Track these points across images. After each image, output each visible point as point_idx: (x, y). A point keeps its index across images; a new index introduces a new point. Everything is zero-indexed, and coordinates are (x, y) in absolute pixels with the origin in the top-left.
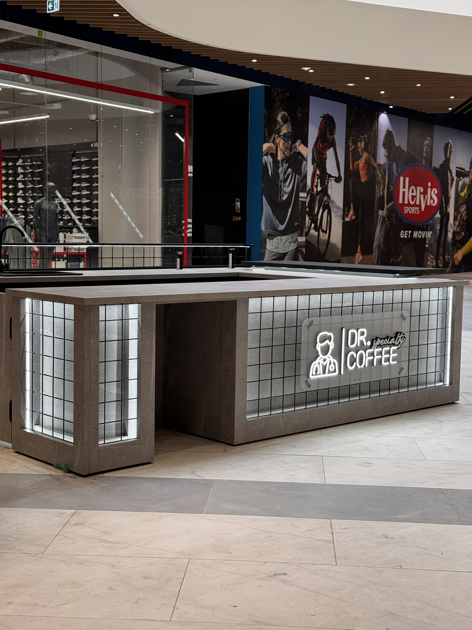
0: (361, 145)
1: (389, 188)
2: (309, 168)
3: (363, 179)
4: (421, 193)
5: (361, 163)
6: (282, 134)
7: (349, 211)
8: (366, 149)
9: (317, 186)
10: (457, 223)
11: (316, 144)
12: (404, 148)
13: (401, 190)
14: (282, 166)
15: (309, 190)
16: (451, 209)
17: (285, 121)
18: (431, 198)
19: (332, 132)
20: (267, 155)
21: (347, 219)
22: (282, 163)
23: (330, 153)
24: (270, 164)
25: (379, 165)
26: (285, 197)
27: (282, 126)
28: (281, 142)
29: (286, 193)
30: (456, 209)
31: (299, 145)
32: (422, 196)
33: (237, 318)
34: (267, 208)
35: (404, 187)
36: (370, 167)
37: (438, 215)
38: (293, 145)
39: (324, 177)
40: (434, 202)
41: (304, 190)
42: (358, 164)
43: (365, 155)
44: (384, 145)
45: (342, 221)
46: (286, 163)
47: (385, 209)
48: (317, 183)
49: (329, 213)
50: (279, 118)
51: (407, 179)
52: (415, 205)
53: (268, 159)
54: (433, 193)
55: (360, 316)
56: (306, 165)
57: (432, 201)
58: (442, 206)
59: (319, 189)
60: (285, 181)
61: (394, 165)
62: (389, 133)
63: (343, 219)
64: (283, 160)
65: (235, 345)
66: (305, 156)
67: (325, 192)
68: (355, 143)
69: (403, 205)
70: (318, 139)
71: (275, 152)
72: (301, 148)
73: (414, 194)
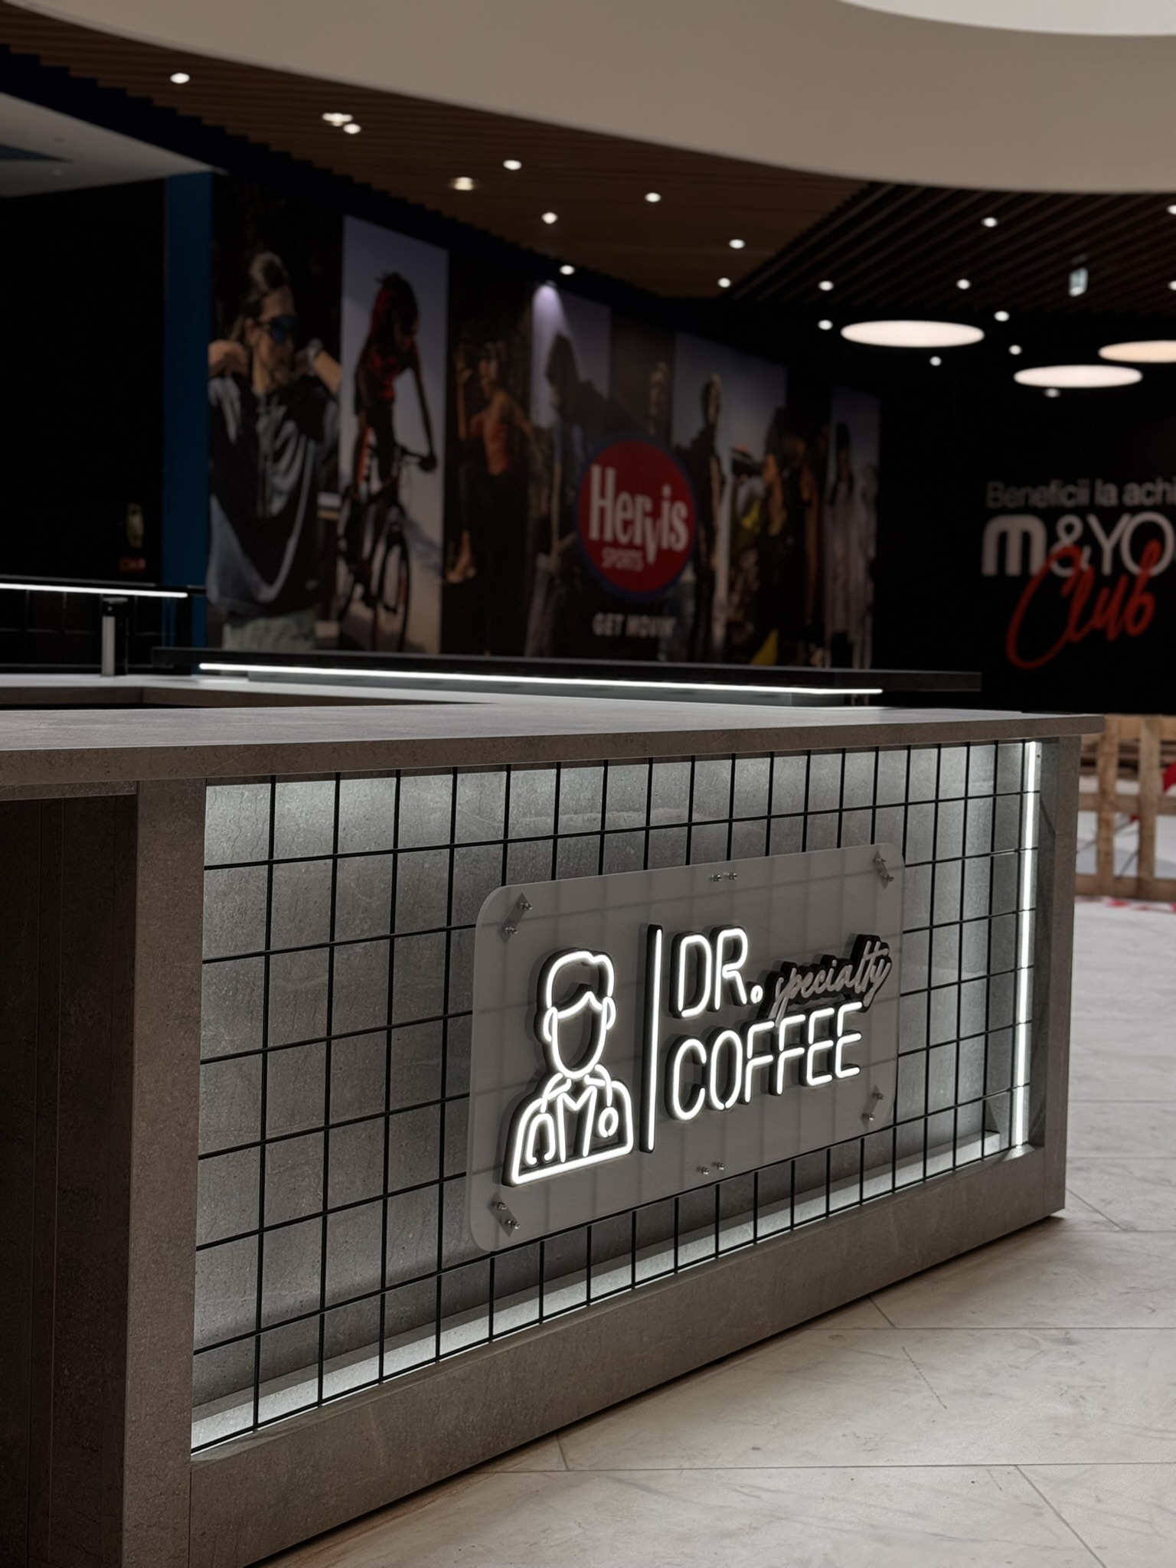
0: (489, 369)
1: (563, 496)
2: (347, 426)
3: (496, 467)
4: (646, 514)
5: (490, 420)
6: (266, 317)
7: (457, 554)
8: (501, 382)
9: (368, 479)
10: (736, 598)
11: (365, 357)
12: (602, 387)
13: (596, 502)
14: (268, 413)
15: (347, 489)
16: (721, 561)
17: (274, 279)
18: (672, 529)
19: (409, 328)
20: (221, 375)
21: (454, 577)
22: (268, 403)
23: (403, 385)
24: (232, 404)
25: (538, 431)
26: (277, 505)
27: (265, 295)
28: (263, 344)
29: (280, 493)
30: (734, 562)
31: (317, 355)
32: (649, 522)
33: (141, 894)
34: (222, 533)
35: (603, 495)
36: (515, 435)
37: (688, 576)
38: (300, 355)
39: (388, 452)
40: (678, 539)
41: (331, 486)
42: (481, 425)
43: (499, 399)
44: (552, 375)
45: (437, 581)
46: (280, 403)
47: (555, 552)
48: (370, 468)
49: (404, 557)
50: (256, 271)
51: (611, 474)
52: (630, 546)
53: (223, 390)
54: (676, 515)
55: (721, 868)
56: (337, 415)
57: (673, 537)
58: (699, 551)
59: (376, 485)
60: (278, 456)
61: (577, 433)
62: (561, 345)
63: (444, 575)
64: (269, 396)
65: (130, 1054)
66: (333, 387)
67: (390, 495)
68: (472, 364)
69: (601, 544)
70: (371, 341)
71: (244, 370)
72: (321, 365)
73: (629, 515)
